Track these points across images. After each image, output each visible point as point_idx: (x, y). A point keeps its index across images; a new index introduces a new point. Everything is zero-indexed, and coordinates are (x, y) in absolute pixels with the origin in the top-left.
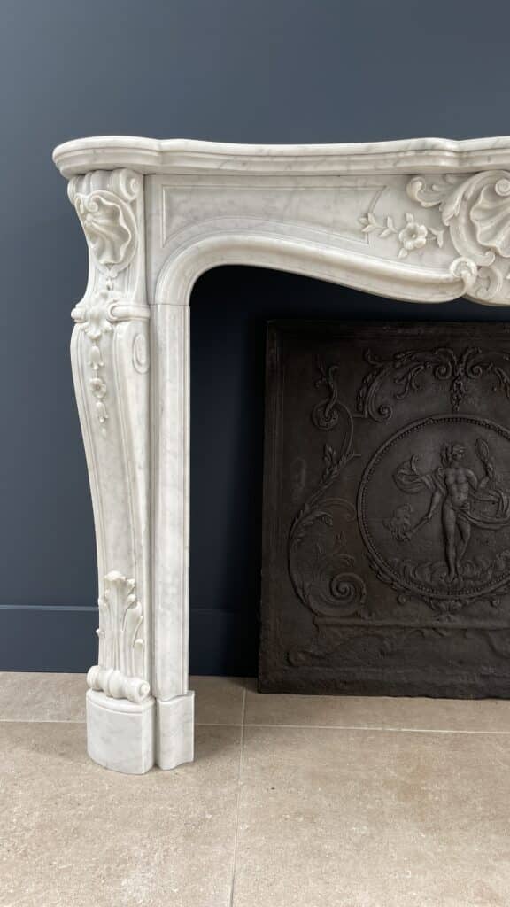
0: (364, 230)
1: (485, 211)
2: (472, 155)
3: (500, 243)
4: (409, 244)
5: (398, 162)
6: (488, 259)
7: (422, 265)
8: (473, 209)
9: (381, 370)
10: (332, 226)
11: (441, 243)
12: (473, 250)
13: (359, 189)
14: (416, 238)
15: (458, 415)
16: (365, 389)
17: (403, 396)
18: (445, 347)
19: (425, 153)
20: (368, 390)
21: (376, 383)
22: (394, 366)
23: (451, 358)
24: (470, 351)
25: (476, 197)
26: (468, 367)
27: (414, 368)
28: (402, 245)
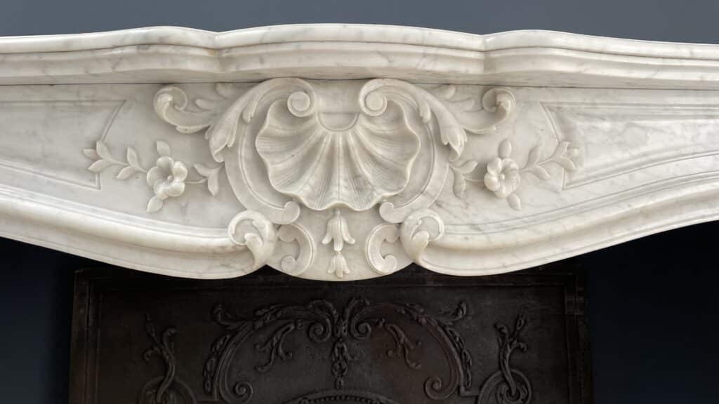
0: (91, 168)
1: (280, 139)
2: (234, 53)
3: (308, 188)
4: (161, 189)
5: (117, 64)
6: (289, 215)
7: (187, 223)
8: (258, 137)
9: (235, 332)
10: (43, 161)
11: (213, 188)
12: (265, 200)
13: (84, 104)
14: (171, 181)
15: (342, 392)
16: (214, 360)
17: (266, 368)
18: (321, 299)
19: (152, 49)
20: (218, 361)
21: (229, 352)
22: (253, 327)
23: (330, 312)
24: (354, 303)
25: (260, 119)
26: (353, 326)
27: (280, 328)
28: (152, 192)
